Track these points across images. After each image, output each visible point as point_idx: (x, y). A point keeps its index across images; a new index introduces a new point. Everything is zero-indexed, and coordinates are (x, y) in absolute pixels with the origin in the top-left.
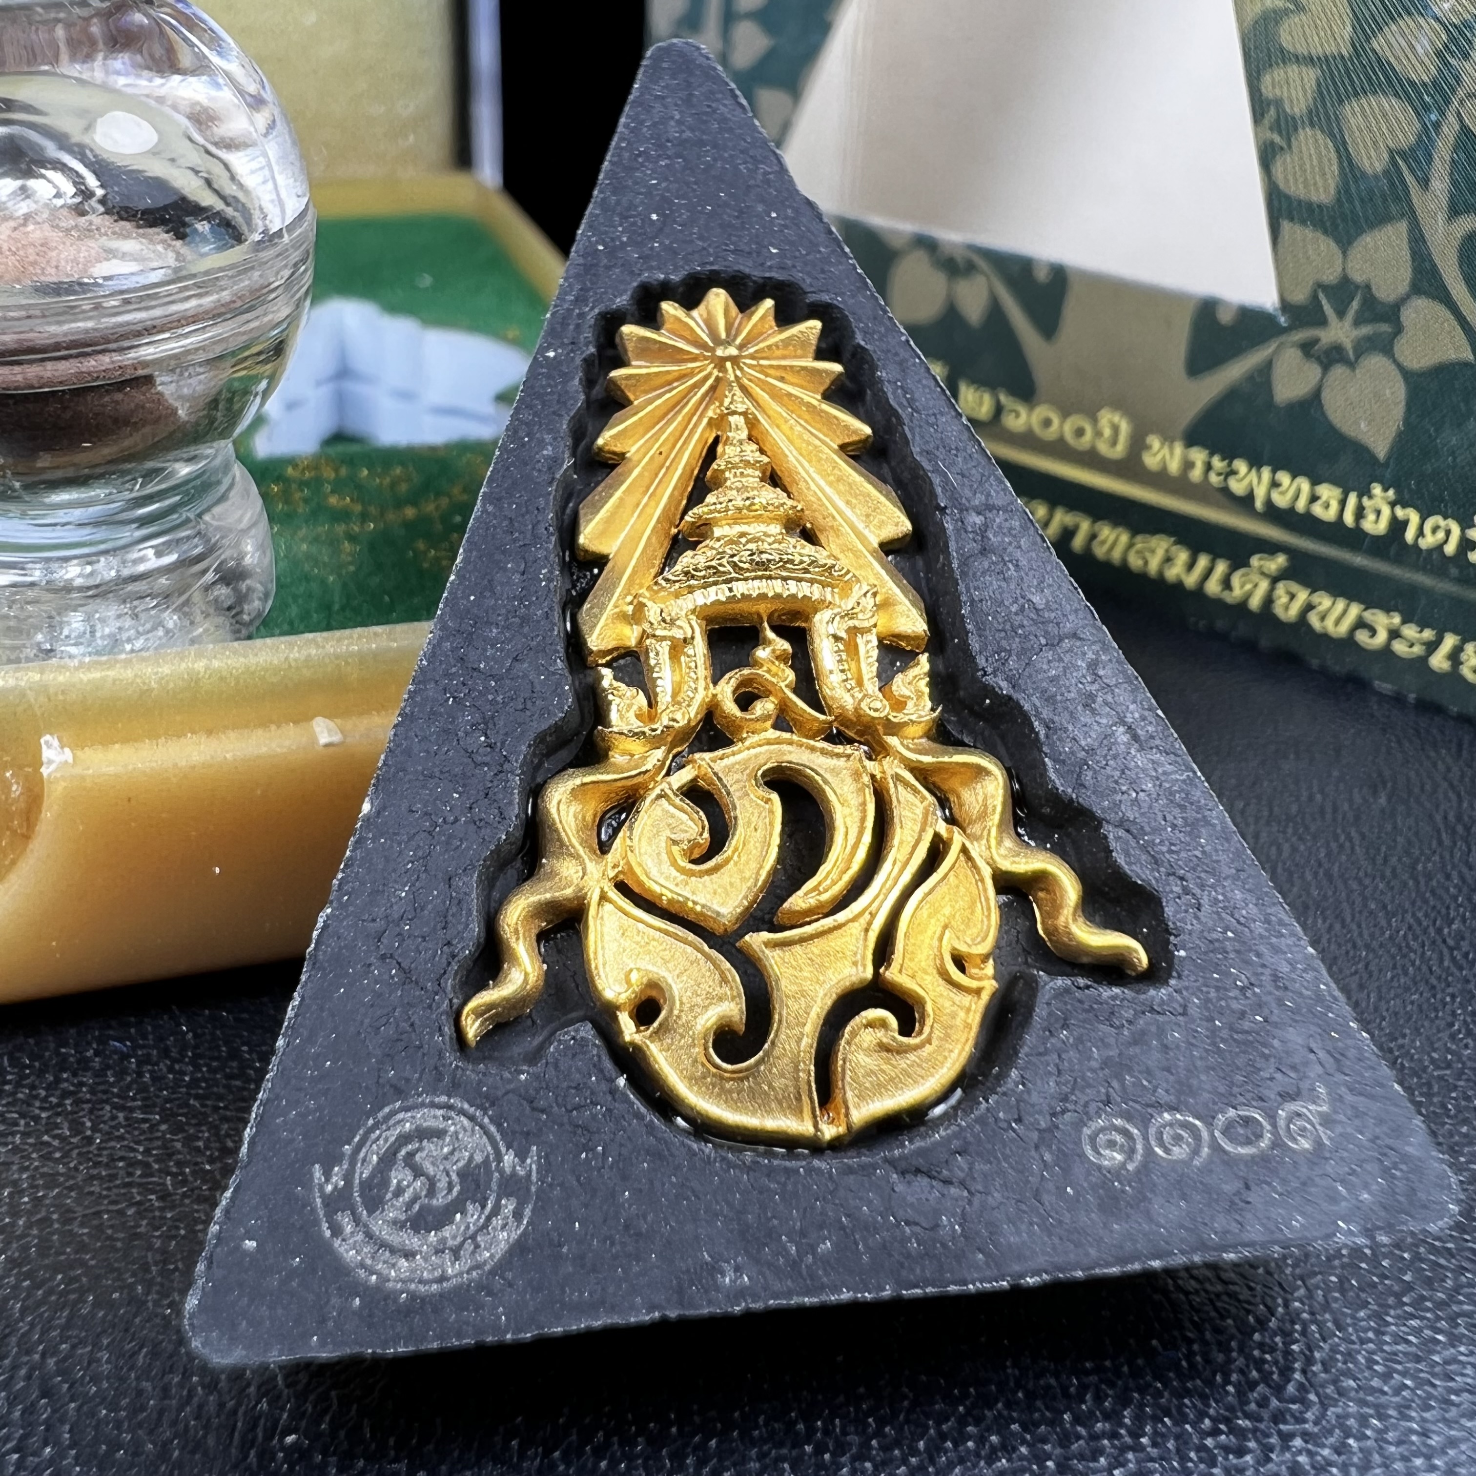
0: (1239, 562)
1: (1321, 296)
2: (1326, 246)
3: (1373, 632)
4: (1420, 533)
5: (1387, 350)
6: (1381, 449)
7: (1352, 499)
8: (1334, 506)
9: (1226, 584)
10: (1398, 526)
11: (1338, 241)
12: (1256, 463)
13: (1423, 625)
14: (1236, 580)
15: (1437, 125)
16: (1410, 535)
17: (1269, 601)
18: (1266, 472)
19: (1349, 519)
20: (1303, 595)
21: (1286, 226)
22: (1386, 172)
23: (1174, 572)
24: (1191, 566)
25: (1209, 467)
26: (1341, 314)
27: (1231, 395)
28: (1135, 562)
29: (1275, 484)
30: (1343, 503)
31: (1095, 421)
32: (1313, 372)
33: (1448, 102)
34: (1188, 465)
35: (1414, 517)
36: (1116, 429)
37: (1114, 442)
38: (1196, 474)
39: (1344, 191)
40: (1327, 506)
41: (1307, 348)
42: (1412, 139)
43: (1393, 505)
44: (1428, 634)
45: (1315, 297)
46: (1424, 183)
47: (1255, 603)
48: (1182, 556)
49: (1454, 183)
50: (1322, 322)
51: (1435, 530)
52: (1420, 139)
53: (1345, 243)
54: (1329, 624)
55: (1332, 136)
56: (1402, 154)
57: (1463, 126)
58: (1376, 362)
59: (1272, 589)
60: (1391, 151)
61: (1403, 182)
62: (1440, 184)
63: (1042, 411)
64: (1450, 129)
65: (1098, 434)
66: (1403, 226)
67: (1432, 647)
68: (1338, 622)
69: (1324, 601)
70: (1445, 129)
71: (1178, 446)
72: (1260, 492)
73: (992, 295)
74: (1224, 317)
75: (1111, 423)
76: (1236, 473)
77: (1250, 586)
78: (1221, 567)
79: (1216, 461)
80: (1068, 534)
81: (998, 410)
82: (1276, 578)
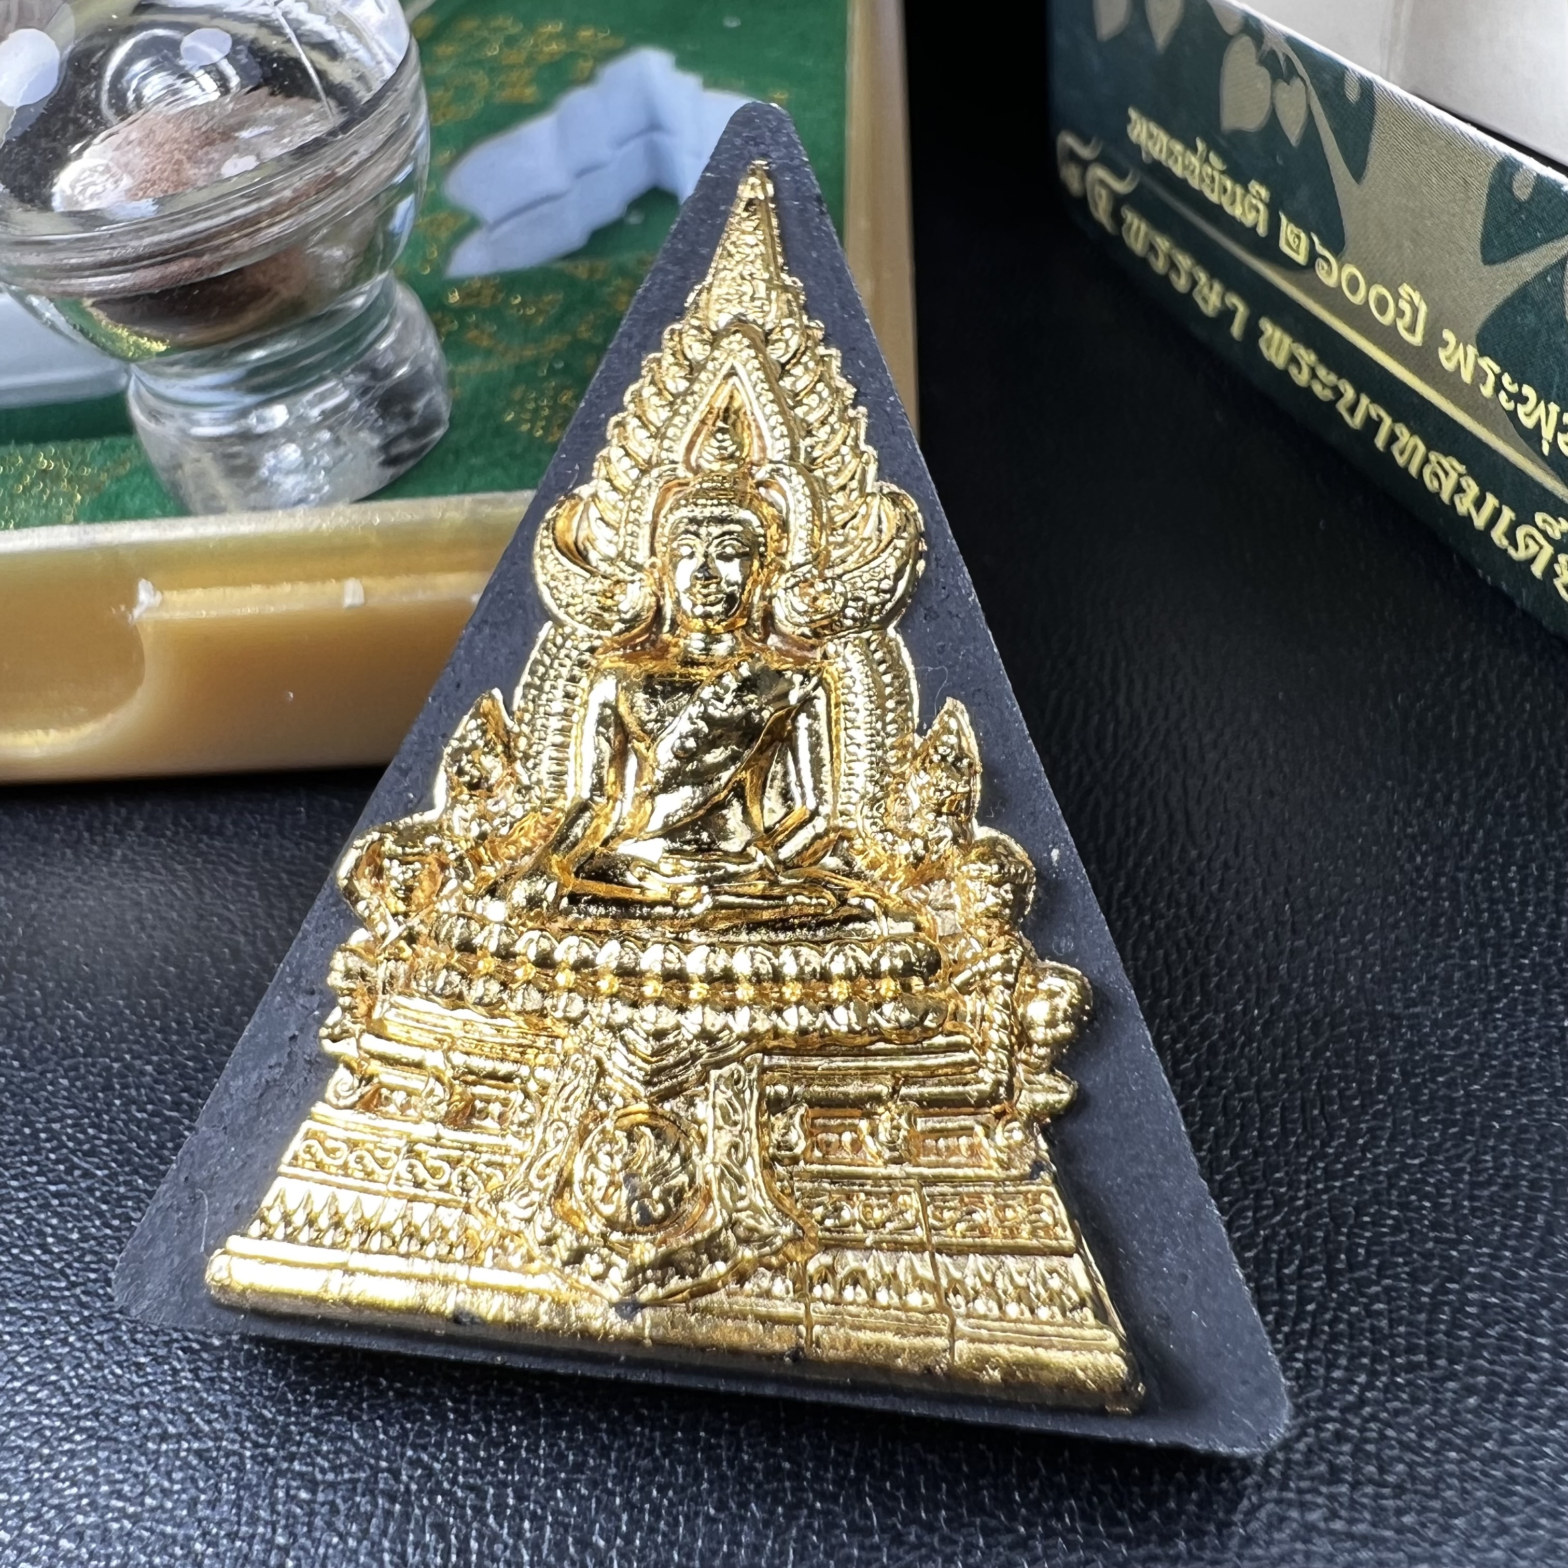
0: (1525, 515)
9: (1510, 535)
12: (1544, 396)
14: (1521, 534)
17: (1550, 571)
18: (1554, 408)
23: (1464, 505)
24: (1479, 503)
25: (1499, 387)
27: (1522, 296)
28: (1430, 483)
29: (1562, 429)
31: (1397, 298)
34: (1480, 375)
36: (1415, 311)
37: (1412, 329)
38: (1486, 391)
47: (1537, 569)
48: (1473, 489)
59: (1554, 560)
63: (1350, 270)
65: (1399, 313)
71: (1472, 351)
72: (1547, 432)
73: (1309, 107)
74: (1522, 192)
75: (1411, 303)
76: (1524, 400)
77: (1534, 548)
78: (1508, 515)
79: (1506, 379)
80: (1372, 425)
81: (1313, 256)
82: (1559, 546)
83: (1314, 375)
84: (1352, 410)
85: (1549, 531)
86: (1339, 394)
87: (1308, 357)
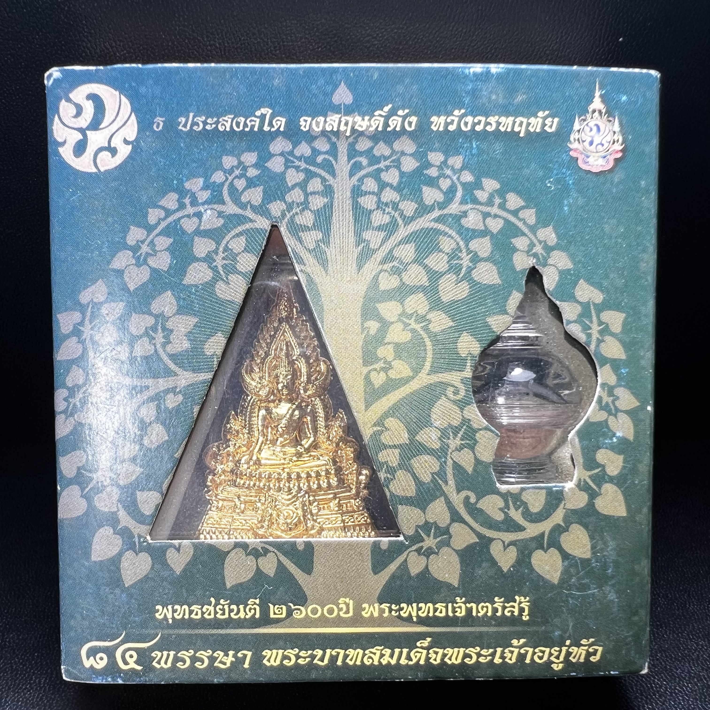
0: (412, 647)
1: (420, 531)
2: (417, 511)
3: (470, 657)
4: (478, 612)
5: (449, 545)
6: (456, 584)
7: (450, 605)
8: (444, 610)
9: (409, 658)
10: (469, 611)
11: (421, 509)
12: (409, 603)
13: (488, 648)
14: (412, 654)
15: (445, 462)
16: (474, 614)
17: (428, 659)
18: (415, 605)
19: (450, 614)
20: (441, 651)
22: (432, 481)
23: (386, 660)
24: (392, 655)
25: (391, 610)
26: (429, 536)
27: (393, 577)
28: (367, 662)
29: (419, 609)
30: (447, 607)
31: (337, 605)
32: (423, 559)
33: (447, 454)
34: (382, 611)
35: (474, 605)
36: (348, 605)
37: (347, 612)
38: (386, 614)
39: (418, 490)
40: (441, 612)
41: (419, 551)
42: (438, 468)
43: (465, 603)
44: (491, 651)
45: (417, 531)
46: (446, 482)
47: (422, 662)
48: (388, 652)
49: (456, 481)
50: (423, 540)
51: (483, 608)
52: (441, 468)
53: (423, 510)
54: (453, 660)
55: (409, 472)
56: (435, 473)
57: (454, 462)
58: (445, 550)
59: (428, 653)
60: (432, 474)
61: (439, 484)
62: (451, 482)
63: (311, 607)
64: (450, 462)
65: (340, 610)
66: (442, 499)
67: (493, 655)
68: (456, 659)
69: (449, 651)
70: (448, 463)
71: (376, 605)
72: (414, 614)
73: (278, 559)
74: (384, 547)
75: (345, 603)
76: (402, 609)
77: (418, 655)
78: (405, 651)
79: (393, 607)
81: (290, 612)
82: (428, 649)
83: (298, 657)
84: (322, 658)
85: (423, 645)
86: (313, 657)
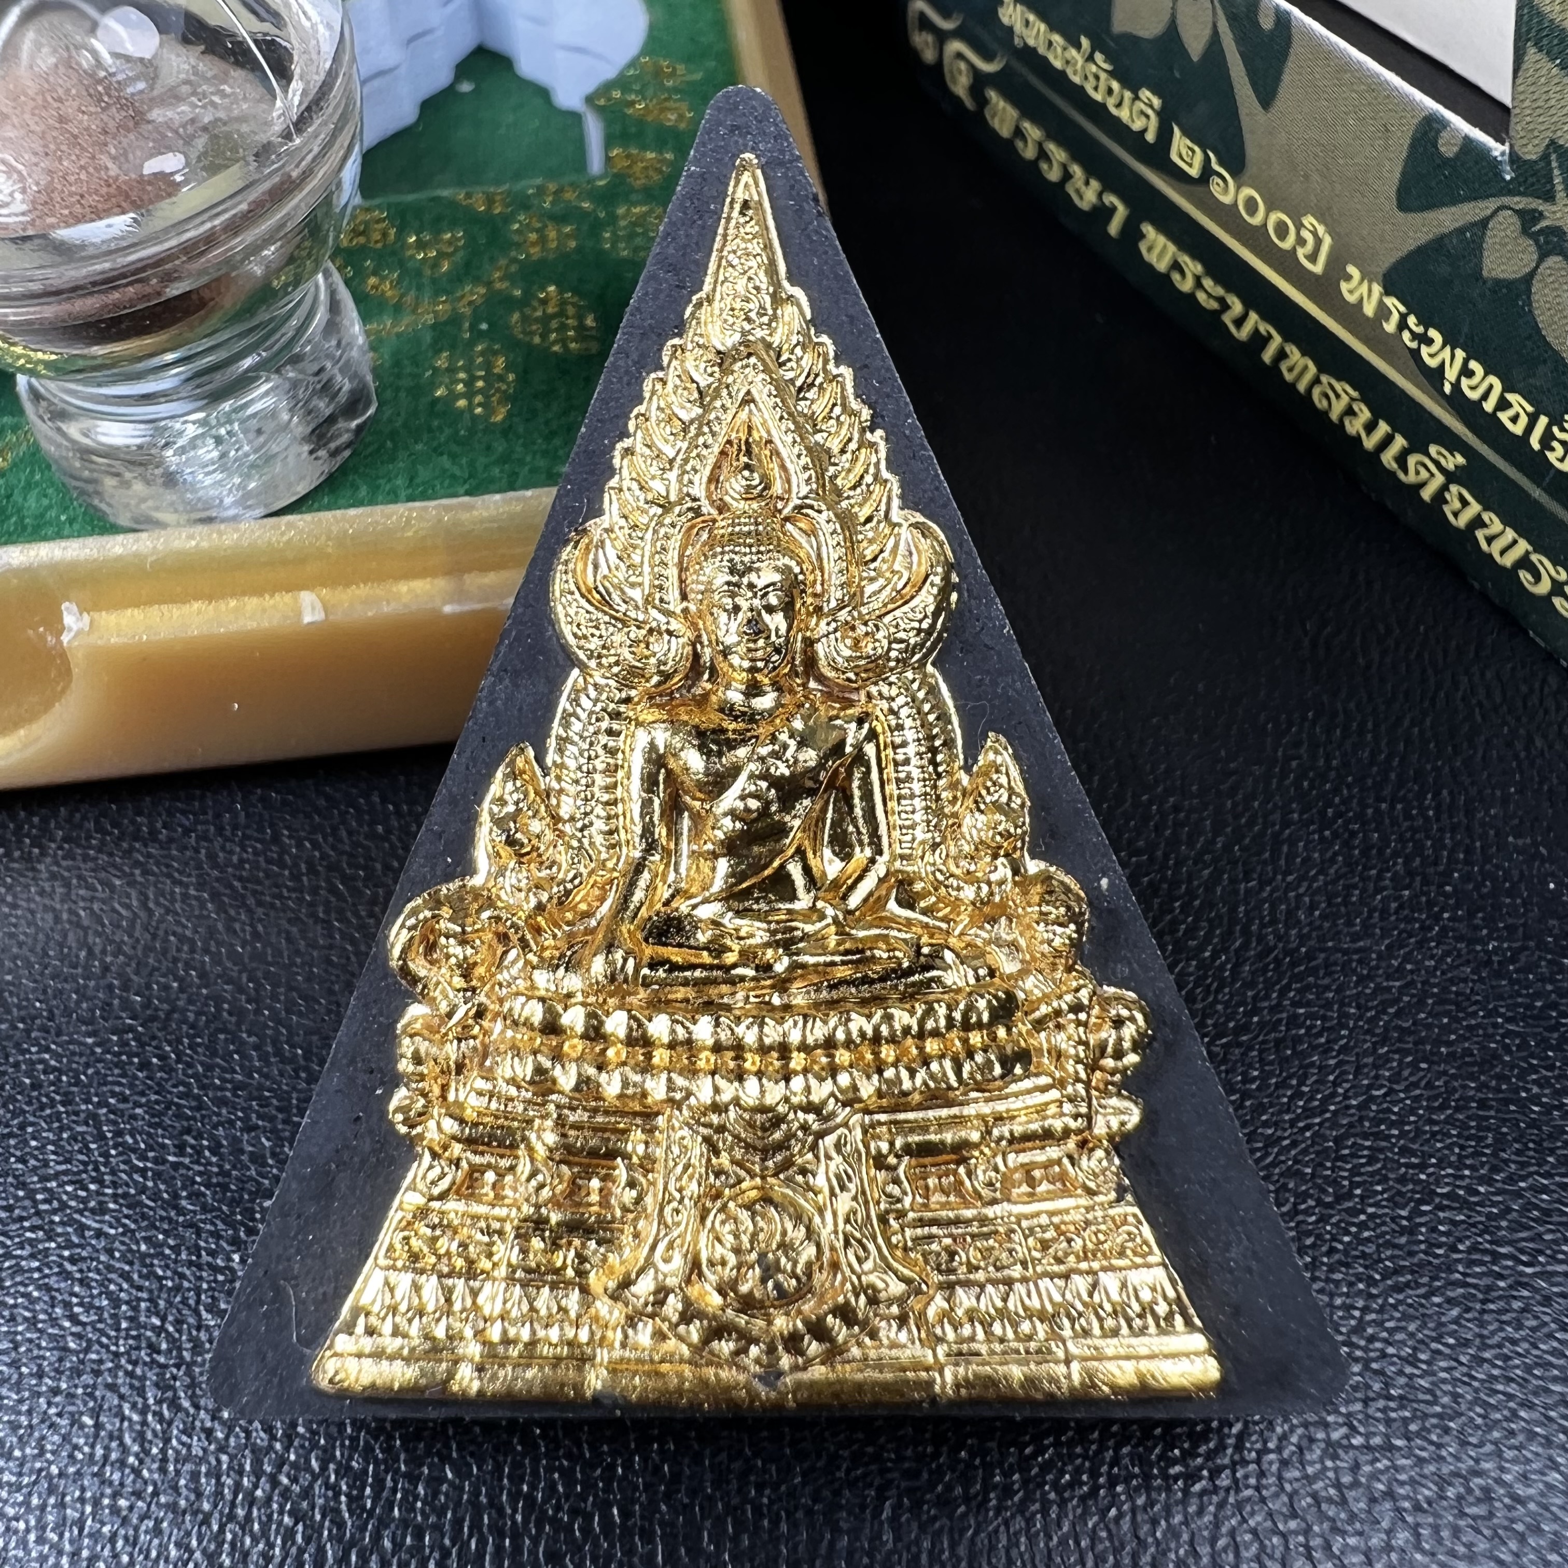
0: (1418, 445)
1: (1553, 161)
3: (1537, 578)
7: (1543, 421)
8: (1523, 420)
9: (1401, 460)
12: (1451, 341)
14: (1412, 460)
17: (1440, 497)
18: (1460, 354)
19: (1535, 443)
20: (1475, 508)
21: (1532, 52)
23: (1354, 427)
24: (1370, 427)
25: (1403, 325)
27: (1437, 246)
28: (1318, 401)
29: (1466, 372)
30: (1533, 420)
31: (1299, 226)
32: (1528, 253)
34: (1383, 312)
36: (1318, 242)
37: (1313, 258)
38: (1389, 327)
40: (1514, 419)
41: (1528, 218)
45: (1545, 157)
47: (1427, 494)
48: (1365, 414)
50: (1550, 195)
54: (1495, 549)
59: (1445, 488)
63: (1248, 191)
65: (1301, 241)
68: (1503, 552)
69: (1494, 522)
71: (1377, 289)
72: (1451, 374)
73: (1215, 26)
74: (1448, 149)
75: (1315, 233)
76: (1430, 342)
77: (1424, 474)
78: (1400, 442)
79: (1412, 320)
80: (1260, 341)
81: (1207, 172)
82: (1451, 477)
83: (1199, 284)
84: (1239, 322)
85: (1443, 462)
86: (1225, 307)
87: (1193, 267)
